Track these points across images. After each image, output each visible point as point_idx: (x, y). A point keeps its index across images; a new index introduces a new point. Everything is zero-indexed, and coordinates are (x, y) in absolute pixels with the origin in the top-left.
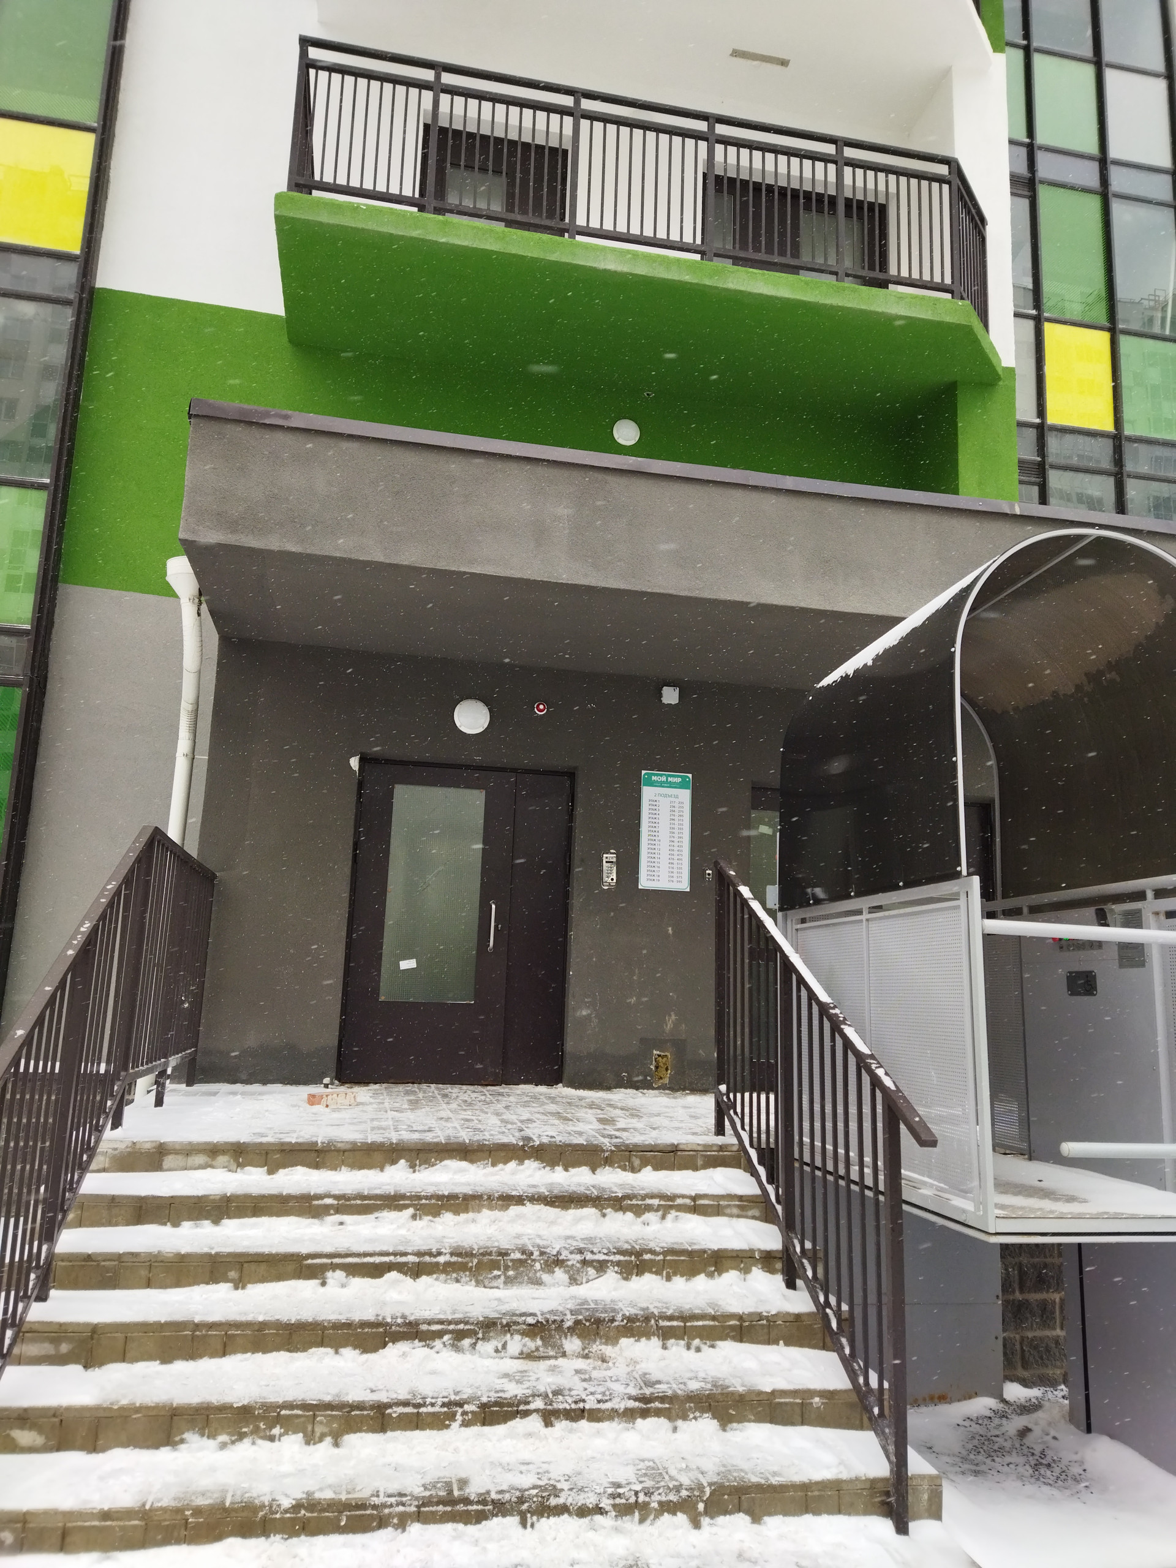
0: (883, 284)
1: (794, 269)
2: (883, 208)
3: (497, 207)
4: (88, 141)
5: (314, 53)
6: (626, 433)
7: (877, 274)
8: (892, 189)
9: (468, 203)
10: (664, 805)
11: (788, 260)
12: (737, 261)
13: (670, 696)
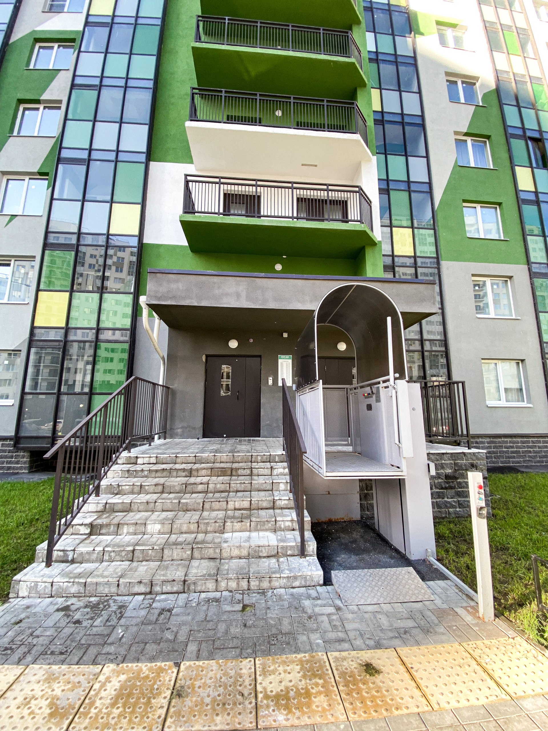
0: (347, 222)
1: (323, 220)
2: (346, 202)
3: (244, 213)
4: (139, 207)
5: (189, 178)
6: (278, 267)
7: (345, 219)
8: (349, 196)
9: (236, 212)
10: (285, 364)
11: (321, 218)
12: (307, 220)
13: (285, 335)
